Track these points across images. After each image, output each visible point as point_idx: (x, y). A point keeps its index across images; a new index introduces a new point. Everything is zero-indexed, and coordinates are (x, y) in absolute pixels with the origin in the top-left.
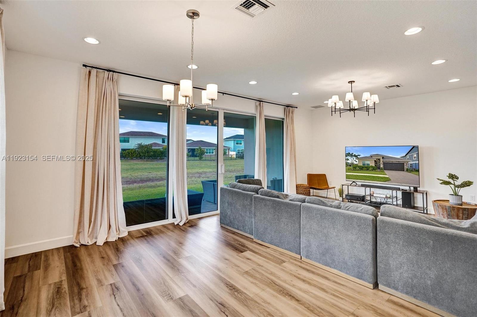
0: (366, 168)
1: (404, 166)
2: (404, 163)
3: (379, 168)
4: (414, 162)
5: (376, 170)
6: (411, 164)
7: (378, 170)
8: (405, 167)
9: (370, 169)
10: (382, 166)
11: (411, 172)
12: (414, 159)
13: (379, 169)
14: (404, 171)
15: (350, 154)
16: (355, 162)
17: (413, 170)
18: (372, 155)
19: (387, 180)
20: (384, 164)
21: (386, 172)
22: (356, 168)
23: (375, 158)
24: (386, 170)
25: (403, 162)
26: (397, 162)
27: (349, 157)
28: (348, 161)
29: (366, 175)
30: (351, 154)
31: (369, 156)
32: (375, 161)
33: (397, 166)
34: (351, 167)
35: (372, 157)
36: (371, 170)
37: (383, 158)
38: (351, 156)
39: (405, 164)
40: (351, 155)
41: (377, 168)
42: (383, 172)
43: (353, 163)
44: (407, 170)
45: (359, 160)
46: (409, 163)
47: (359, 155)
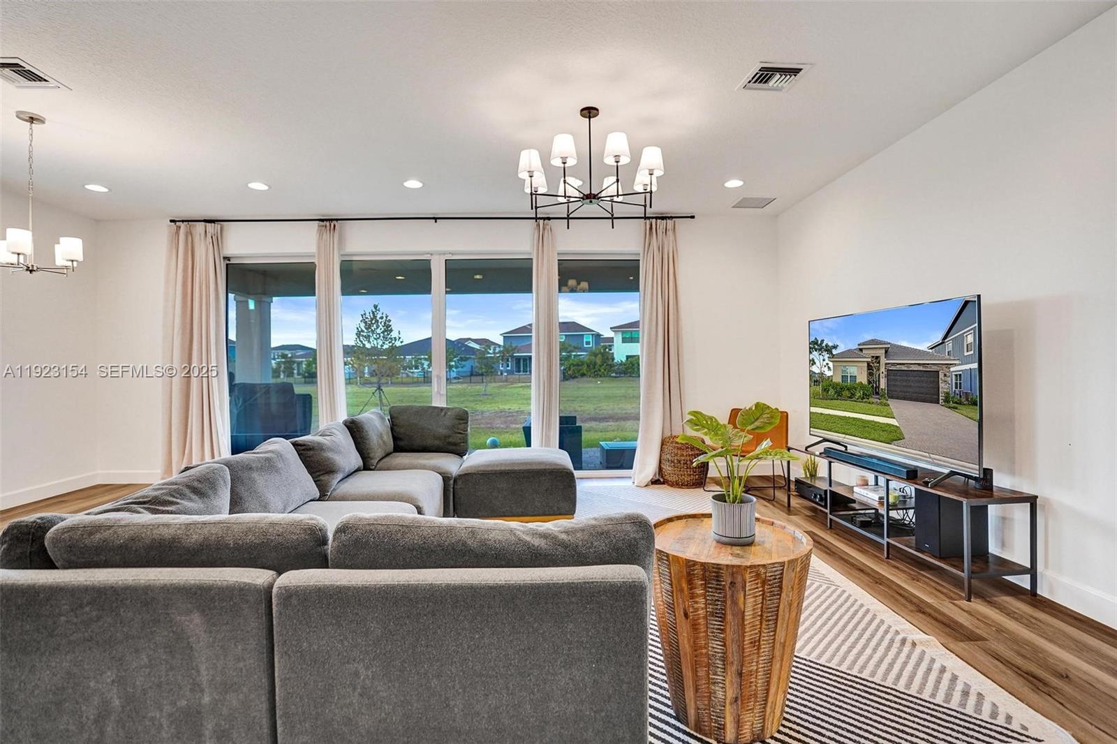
0: (848, 390)
1: (939, 381)
2: (938, 372)
3: (877, 391)
4: (968, 367)
5: (871, 400)
6: (956, 375)
7: (876, 399)
8: (942, 385)
9: (858, 394)
10: (883, 384)
11: (958, 406)
12: (966, 354)
13: (877, 393)
14: (939, 403)
15: (816, 343)
16: (828, 369)
17: (963, 400)
18: (864, 344)
19: (895, 435)
20: (890, 373)
21: (894, 405)
22: (828, 391)
23: (868, 356)
24: (892, 397)
25: (936, 368)
26: (921, 368)
27: (815, 355)
28: (816, 369)
29: (847, 414)
30: (819, 342)
31: (856, 349)
32: (868, 364)
33: (919, 382)
34: (819, 389)
35: (861, 350)
36: (860, 396)
37: (886, 352)
38: (819, 351)
39: (941, 376)
40: (821, 348)
41: (871, 392)
42: (885, 404)
43: (822, 374)
44: (947, 400)
45: (836, 364)
46: (952, 369)
47: (835, 347)
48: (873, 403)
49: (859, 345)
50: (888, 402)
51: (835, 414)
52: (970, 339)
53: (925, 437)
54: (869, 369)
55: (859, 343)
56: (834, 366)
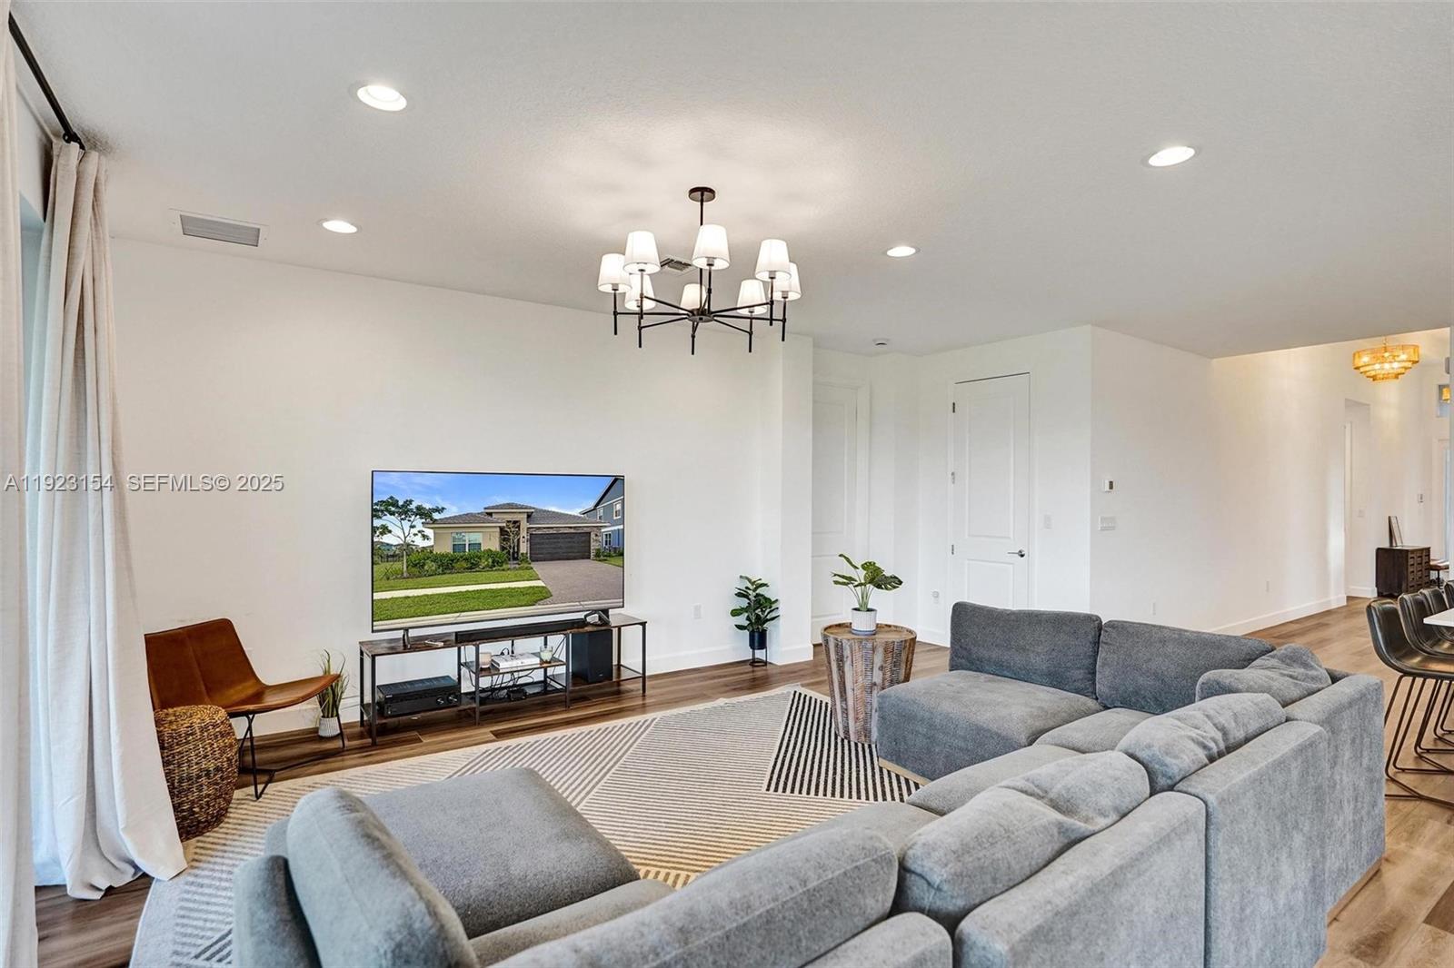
0: (466, 559)
1: (589, 542)
2: (590, 533)
3: (515, 556)
4: (616, 528)
5: (505, 566)
6: (606, 535)
7: (512, 565)
8: (592, 544)
9: (484, 563)
10: (524, 548)
11: (608, 558)
12: (615, 518)
13: (515, 559)
14: (590, 558)
15: (395, 504)
16: (420, 537)
17: (612, 553)
18: (493, 508)
19: (539, 596)
20: (532, 538)
21: (537, 567)
22: (423, 566)
23: (501, 520)
24: (538, 560)
25: (588, 530)
26: (572, 531)
27: (388, 520)
28: (387, 539)
29: (463, 589)
30: (401, 503)
31: (481, 513)
32: (502, 529)
33: (570, 542)
34: (402, 565)
35: (490, 514)
36: (487, 566)
37: (529, 516)
38: (400, 514)
39: (593, 536)
40: (404, 510)
41: (507, 556)
42: (527, 568)
43: (408, 545)
44: (597, 555)
45: (437, 531)
46: (603, 530)
47: (439, 510)
48: (508, 569)
49: (485, 508)
50: (531, 566)
51: (438, 592)
52: (619, 507)
53: (575, 589)
54: (501, 534)
55: (487, 506)
56: (435, 533)
